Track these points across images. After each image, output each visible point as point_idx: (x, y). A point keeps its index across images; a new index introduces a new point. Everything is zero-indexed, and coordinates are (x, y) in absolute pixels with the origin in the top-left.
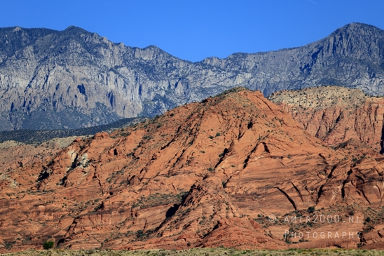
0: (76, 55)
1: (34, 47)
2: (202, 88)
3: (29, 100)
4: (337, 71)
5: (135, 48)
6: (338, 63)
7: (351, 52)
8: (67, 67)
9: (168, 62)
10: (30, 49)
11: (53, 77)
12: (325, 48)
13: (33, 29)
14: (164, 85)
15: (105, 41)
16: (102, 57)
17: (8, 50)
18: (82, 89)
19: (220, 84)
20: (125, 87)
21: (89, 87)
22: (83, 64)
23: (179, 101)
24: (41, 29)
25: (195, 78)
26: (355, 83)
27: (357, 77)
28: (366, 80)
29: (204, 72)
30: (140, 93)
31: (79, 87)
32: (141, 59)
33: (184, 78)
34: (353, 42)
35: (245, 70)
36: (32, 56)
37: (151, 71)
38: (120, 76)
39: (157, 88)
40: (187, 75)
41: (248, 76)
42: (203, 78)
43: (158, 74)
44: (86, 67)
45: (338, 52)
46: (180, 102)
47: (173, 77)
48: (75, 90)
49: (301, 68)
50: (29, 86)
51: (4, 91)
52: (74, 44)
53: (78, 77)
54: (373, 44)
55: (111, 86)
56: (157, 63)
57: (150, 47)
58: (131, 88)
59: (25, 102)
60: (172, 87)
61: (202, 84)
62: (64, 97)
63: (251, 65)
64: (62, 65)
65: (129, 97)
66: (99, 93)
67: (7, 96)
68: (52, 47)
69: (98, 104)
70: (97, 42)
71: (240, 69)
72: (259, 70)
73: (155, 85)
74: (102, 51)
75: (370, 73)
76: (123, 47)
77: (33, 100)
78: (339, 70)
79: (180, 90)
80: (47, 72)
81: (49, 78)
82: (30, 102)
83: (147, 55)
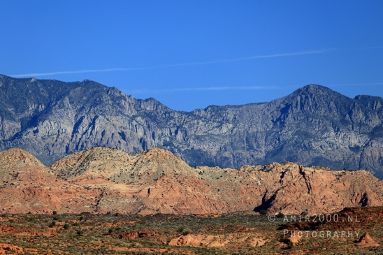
0: (110, 107)
1: (70, 98)
2: (196, 136)
3: (81, 144)
4: (307, 125)
5: (140, 100)
6: (308, 118)
7: (316, 109)
8: (107, 117)
9: (166, 112)
11: (99, 125)
12: (294, 105)
14: (167, 132)
15: (122, 94)
16: (123, 107)
17: (32, 98)
18: (122, 135)
19: (210, 132)
21: (127, 133)
23: (181, 146)
24: (52, 81)
25: (189, 127)
26: (325, 136)
27: (325, 130)
28: (333, 134)
29: (196, 121)
30: (154, 139)
32: (146, 109)
33: (181, 126)
34: (317, 100)
35: (227, 121)
36: (70, 106)
37: (155, 120)
39: (163, 135)
40: (183, 124)
41: (231, 126)
42: (196, 127)
43: (161, 123)
44: (120, 117)
45: (305, 109)
46: (183, 147)
47: (172, 125)
48: (119, 138)
49: (273, 121)
50: (75, 131)
51: (56, 136)
52: (106, 98)
53: (117, 126)
54: (332, 103)
56: (158, 113)
57: (151, 99)
59: (77, 146)
60: (173, 134)
61: (195, 132)
62: (110, 142)
63: (231, 116)
64: (102, 115)
66: (134, 139)
67: (61, 140)
68: (85, 98)
69: (134, 148)
70: (118, 95)
71: (223, 119)
72: (238, 121)
73: (161, 132)
74: (123, 102)
75: (334, 128)
76: (133, 99)
77: (85, 144)
78: (309, 124)
79: (180, 136)
80: (90, 120)
81: (96, 126)
82: (82, 146)
83: (149, 106)
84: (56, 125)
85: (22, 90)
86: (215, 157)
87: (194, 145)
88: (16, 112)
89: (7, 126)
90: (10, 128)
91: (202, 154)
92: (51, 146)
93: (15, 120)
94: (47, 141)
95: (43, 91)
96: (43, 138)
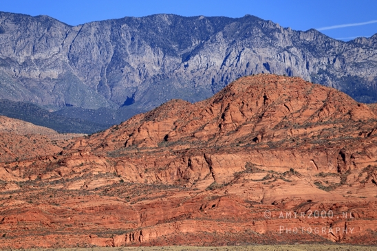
0: (259, 39)
1: (223, 33)
2: (355, 63)
3: (226, 76)
5: (299, 32)
8: (254, 49)
9: (326, 42)
10: (220, 34)
11: (244, 57)
13: (213, 17)
14: (325, 61)
15: (277, 26)
16: (276, 39)
17: (197, 34)
18: (267, 66)
19: (370, 59)
20: (297, 64)
21: (273, 64)
22: (265, 46)
23: (338, 73)
24: (220, 18)
25: (349, 55)
29: (356, 49)
30: (308, 68)
31: (264, 64)
32: (305, 40)
33: (340, 54)
36: (223, 40)
37: (313, 50)
38: (292, 54)
39: (319, 63)
40: (343, 53)
42: (355, 54)
43: (319, 52)
44: (267, 49)
46: (339, 75)
47: (331, 54)
48: (263, 68)
50: (224, 64)
51: (204, 69)
52: (256, 31)
53: (263, 57)
55: (288, 64)
56: (317, 43)
57: (311, 30)
58: (301, 64)
59: (223, 78)
60: (331, 63)
61: (355, 59)
62: (253, 73)
64: (249, 47)
65: (300, 72)
66: (279, 69)
67: (208, 73)
68: (238, 32)
70: (272, 27)
73: (317, 61)
74: (276, 34)
76: (290, 31)
77: (229, 76)
79: (338, 64)
80: (237, 53)
81: (241, 58)
82: (227, 78)
83: (309, 37)
84: (206, 58)
85: (188, 28)
86: (371, 83)
87: (351, 72)
88: (180, 48)
89: (168, 62)
90: (171, 63)
91: (357, 81)
92: (197, 79)
93: (176, 56)
94: (195, 74)
95: (209, 28)
96: (192, 72)
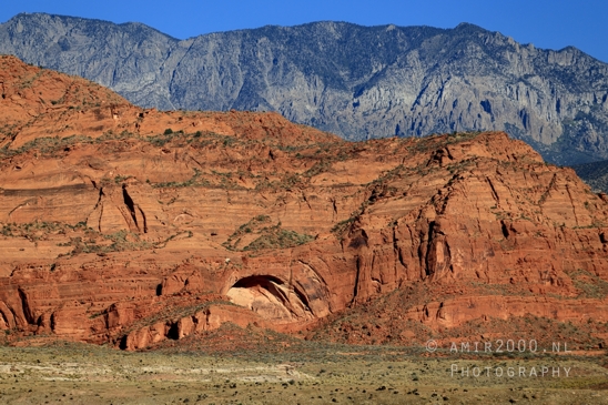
0: (476, 62)
1: (420, 52)
3: (418, 121)
5: (547, 51)
8: (466, 78)
9: (592, 68)
10: (415, 54)
11: (449, 91)
13: (410, 27)
14: (588, 98)
15: (510, 41)
16: (507, 63)
17: (381, 55)
18: (486, 106)
20: (539, 103)
21: (496, 103)
22: (486, 74)
24: (421, 28)
30: (558, 110)
31: (482, 103)
32: (556, 64)
36: (418, 64)
37: (570, 81)
38: (532, 87)
39: (579, 103)
43: (580, 85)
44: (489, 78)
47: (599, 88)
48: (479, 108)
50: (417, 102)
51: (385, 110)
52: (473, 48)
53: (481, 91)
55: (523, 102)
56: (578, 69)
57: (568, 48)
58: (547, 104)
59: (413, 124)
60: (599, 102)
62: (464, 117)
64: (459, 75)
65: (545, 116)
66: (508, 111)
67: (390, 116)
68: (443, 51)
69: (507, 125)
70: (501, 43)
73: (576, 99)
74: (507, 55)
76: (532, 49)
77: (424, 121)
80: (440, 84)
81: (444, 93)
82: (420, 124)
83: (564, 59)
84: (388, 92)
85: (368, 44)
88: (351, 76)
89: (331, 98)
90: (334, 101)
92: (371, 126)
93: (345, 89)
94: (368, 118)
95: (403, 44)
96: (365, 114)
